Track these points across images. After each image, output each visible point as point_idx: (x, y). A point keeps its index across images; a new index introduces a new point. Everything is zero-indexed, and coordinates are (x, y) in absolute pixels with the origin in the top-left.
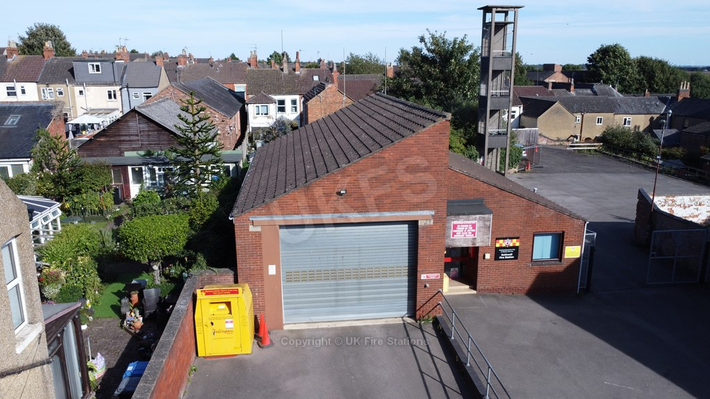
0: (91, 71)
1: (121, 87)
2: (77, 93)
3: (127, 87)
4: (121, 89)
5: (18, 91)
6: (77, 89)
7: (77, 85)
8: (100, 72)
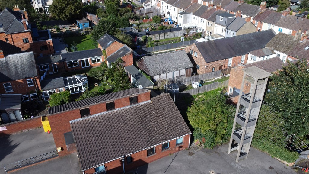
0: (220, 19)
1: (226, 28)
2: (215, 27)
3: (228, 29)
4: (226, 29)
5: (203, 21)
6: (216, 25)
7: (216, 23)
8: (222, 21)
